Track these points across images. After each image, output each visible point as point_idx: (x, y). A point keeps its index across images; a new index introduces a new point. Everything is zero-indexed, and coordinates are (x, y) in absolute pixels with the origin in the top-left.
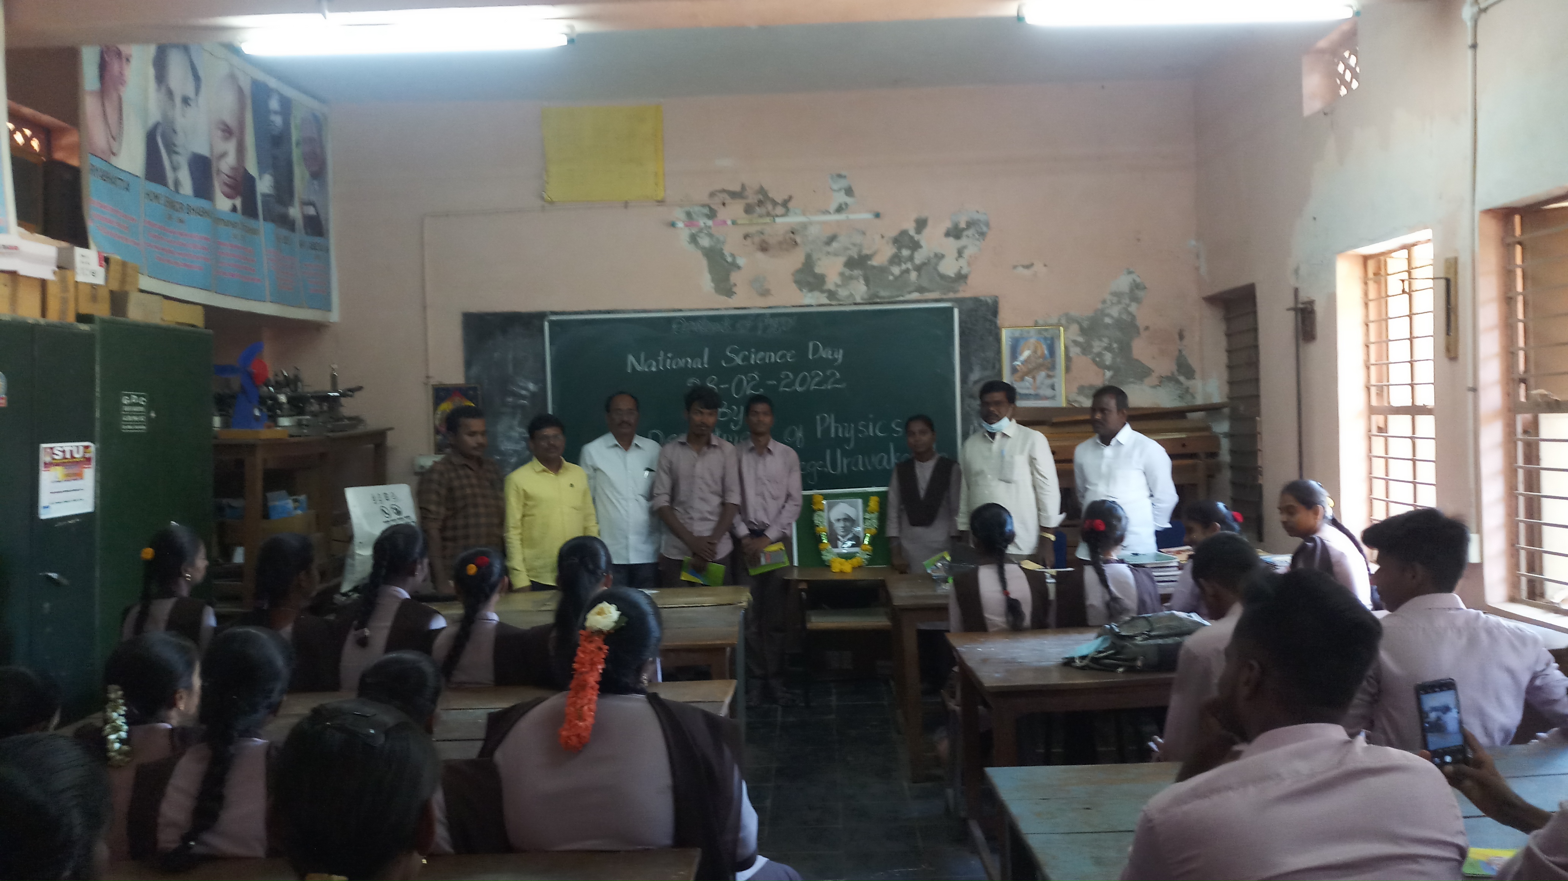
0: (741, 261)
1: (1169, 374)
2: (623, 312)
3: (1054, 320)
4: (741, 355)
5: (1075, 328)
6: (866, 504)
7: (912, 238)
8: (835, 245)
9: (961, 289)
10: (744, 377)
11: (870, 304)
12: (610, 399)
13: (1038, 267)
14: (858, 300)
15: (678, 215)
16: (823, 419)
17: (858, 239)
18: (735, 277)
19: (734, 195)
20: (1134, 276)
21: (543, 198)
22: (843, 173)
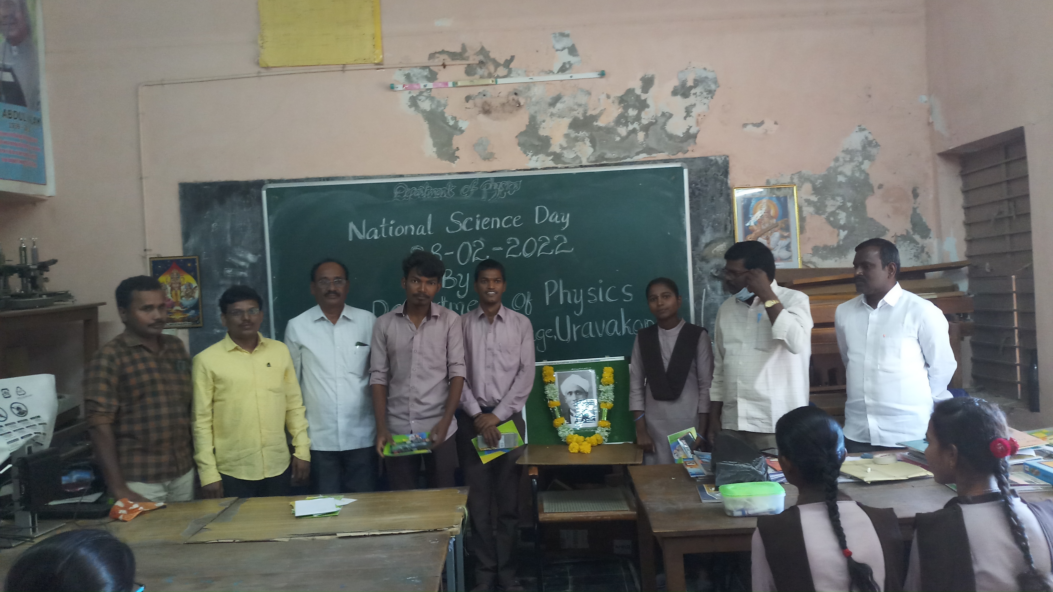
0: (463, 124)
1: (905, 233)
2: (343, 178)
3: (786, 179)
4: (465, 222)
5: (808, 187)
6: (600, 374)
7: (638, 96)
8: (559, 106)
9: (690, 148)
10: (469, 244)
11: (597, 166)
12: (316, 267)
13: (769, 124)
14: (585, 163)
15: (398, 77)
16: (551, 286)
17: (583, 99)
18: (457, 141)
19: (454, 56)
20: (866, 133)
21: (258, 63)
22: (567, 32)
